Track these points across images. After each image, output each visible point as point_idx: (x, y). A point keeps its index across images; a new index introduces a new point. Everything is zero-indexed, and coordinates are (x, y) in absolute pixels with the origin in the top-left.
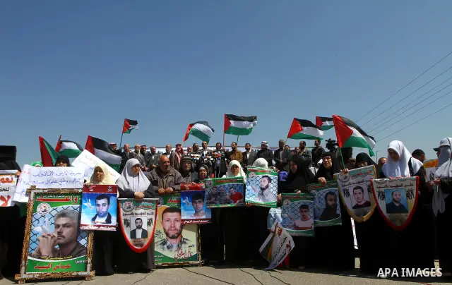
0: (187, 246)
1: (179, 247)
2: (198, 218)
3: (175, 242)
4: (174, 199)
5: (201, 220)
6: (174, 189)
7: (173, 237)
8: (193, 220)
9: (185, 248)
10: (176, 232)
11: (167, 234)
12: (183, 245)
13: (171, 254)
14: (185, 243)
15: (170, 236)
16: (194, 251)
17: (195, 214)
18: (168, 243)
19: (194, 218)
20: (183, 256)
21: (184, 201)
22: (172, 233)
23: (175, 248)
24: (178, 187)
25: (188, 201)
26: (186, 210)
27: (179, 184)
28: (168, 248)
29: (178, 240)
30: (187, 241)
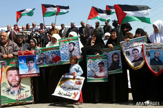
0: (24, 91)
1: (19, 92)
2: (31, 73)
3: (16, 89)
4: (14, 61)
5: (33, 74)
6: (13, 55)
7: (15, 86)
8: (27, 74)
9: (23, 92)
10: (17, 82)
11: (11, 85)
12: (22, 91)
13: (14, 97)
14: (23, 89)
15: (13, 85)
16: (29, 94)
17: (29, 71)
18: (12, 90)
19: (28, 73)
20: (22, 98)
21: (21, 63)
22: (13, 84)
23: (16, 93)
24: (16, 53)
25: (23, 62)
26: (22, 68)
27: (16, 51)
28: (12, 93)
29: (18, 88)
30: (24, 88)
